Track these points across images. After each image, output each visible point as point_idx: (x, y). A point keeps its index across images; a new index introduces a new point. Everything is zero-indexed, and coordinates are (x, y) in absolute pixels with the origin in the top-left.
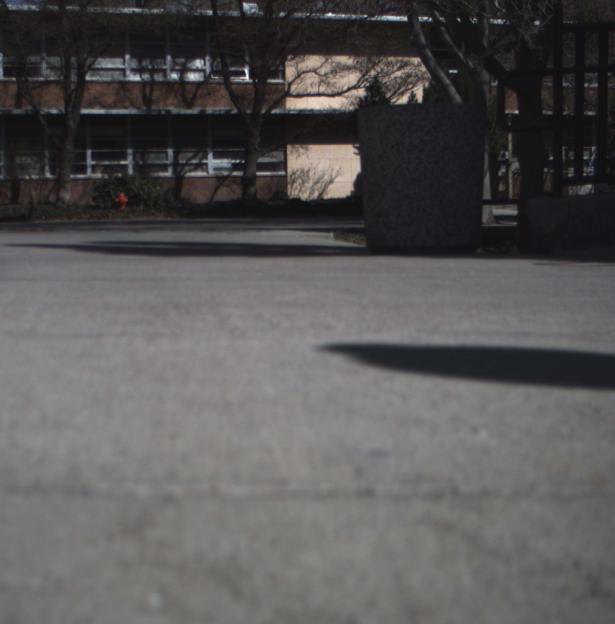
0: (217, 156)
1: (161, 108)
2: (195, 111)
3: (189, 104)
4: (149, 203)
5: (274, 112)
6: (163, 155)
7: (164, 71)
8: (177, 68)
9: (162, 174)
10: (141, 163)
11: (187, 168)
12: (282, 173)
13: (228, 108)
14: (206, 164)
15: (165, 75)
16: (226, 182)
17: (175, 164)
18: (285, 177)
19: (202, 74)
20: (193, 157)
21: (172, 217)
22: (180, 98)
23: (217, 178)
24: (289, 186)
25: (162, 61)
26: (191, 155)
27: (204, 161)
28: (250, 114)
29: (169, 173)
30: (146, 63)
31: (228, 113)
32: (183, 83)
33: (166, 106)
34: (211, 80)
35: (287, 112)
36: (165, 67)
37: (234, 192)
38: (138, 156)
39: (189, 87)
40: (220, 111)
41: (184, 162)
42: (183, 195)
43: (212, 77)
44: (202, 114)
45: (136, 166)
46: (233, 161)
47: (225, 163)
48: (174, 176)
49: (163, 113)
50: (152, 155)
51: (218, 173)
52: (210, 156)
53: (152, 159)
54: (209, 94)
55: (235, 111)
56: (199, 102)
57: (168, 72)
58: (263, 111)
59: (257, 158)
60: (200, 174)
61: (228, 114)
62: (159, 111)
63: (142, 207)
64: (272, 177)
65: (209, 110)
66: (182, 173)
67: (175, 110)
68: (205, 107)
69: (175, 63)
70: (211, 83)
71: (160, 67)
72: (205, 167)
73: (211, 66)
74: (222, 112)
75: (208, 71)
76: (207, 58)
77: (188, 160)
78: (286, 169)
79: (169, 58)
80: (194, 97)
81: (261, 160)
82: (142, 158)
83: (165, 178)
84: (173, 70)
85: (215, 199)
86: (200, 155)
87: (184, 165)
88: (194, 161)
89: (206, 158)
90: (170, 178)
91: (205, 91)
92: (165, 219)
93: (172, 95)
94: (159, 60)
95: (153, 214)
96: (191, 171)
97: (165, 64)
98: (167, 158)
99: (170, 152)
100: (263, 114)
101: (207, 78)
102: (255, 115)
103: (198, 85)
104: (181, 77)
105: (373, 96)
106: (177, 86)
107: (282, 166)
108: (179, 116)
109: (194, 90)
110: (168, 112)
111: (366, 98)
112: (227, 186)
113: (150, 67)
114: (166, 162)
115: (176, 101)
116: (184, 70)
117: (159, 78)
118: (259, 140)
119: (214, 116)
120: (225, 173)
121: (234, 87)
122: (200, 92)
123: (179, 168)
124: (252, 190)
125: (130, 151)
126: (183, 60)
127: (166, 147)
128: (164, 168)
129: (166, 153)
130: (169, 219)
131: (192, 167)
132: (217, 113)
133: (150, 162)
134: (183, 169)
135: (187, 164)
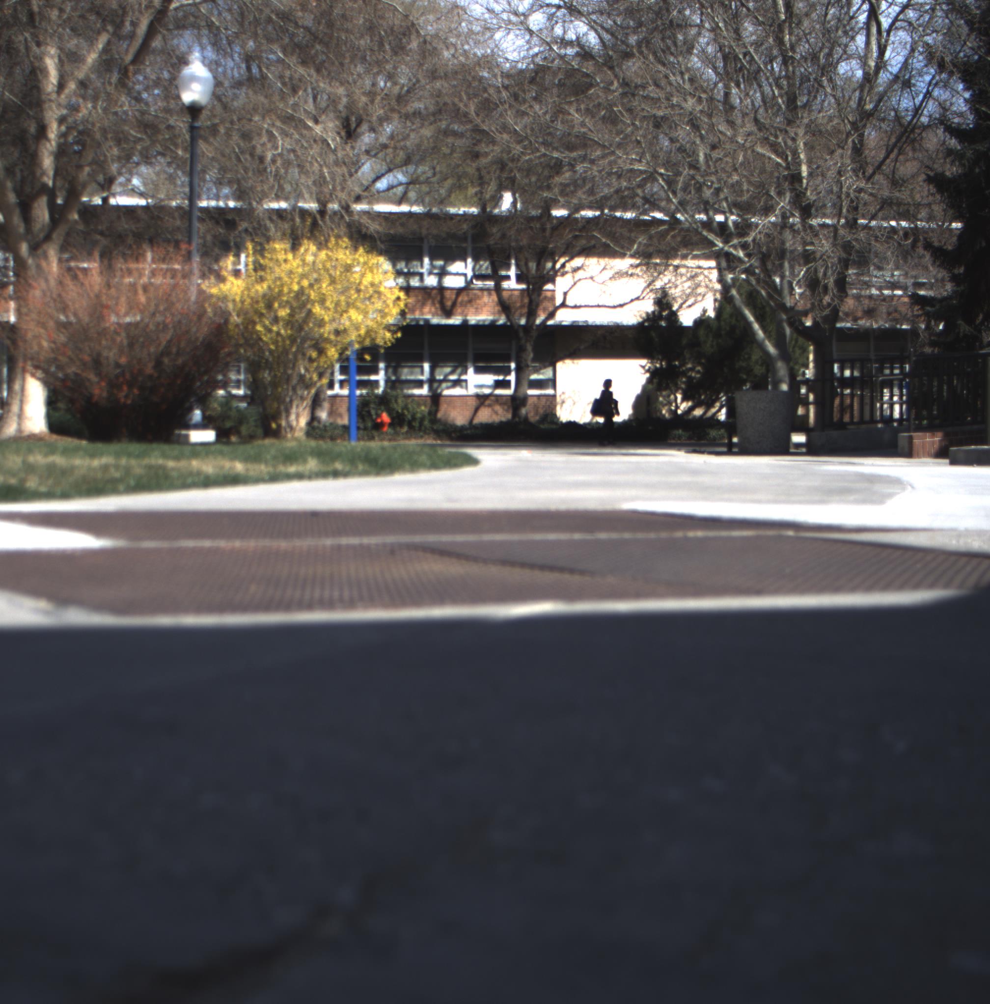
0: (478, 370)
1: (417, 316)
2: (456, 320)
3: (448, 314)
6: (418, 370)
7: (421, 275)
8: (436, 271)
9: (417, 392)
10: (393, 378)
11: (444, 385)
12: (550, 391)
14: (466, 381)
15: (422, 279)
16: (487, 402)
17: (432, 381)
18: (554, 396)
19: (462, 278)
20: (452, 373)
22: (438, 306)
23: (478, 396)
24: (558, 408)
25: (419, 264)
26: (448, 370)
27: (463, 377)
28: (523, 326)
29: (424, 391)
30: (402, 265)
32: (441, 289)
33: (422, 314)
36: (421, 271)
37: (496, 413)
38: (390, 370)
39: (448, 294)
40: (484, 321)
41: (442, 377)
42: (439, 415)
44: (465, 323)
45: (387, 381)
48: (430, 394)
49: (422, 323)
50: (406, 370)
53: (406, 374)
55: (501, 321)
56: (459, 310)
57: (426, 277)
58: (538, 322)
59: (529, 375)
60: (457, 391)
62: (417, 320)
63: (405, 429)
64: (539, 396)
66: (439, 391)
67: (435, 321)
68: (466, 316)
69: (433, 266)
70: (473, 289)
71: (416, 270)
72: (464, 384)
74: (487, 323)
77: (446, 376)
78: (554, 387)
79: (426, 260)
80: (454, 304)
81: (534, 377)
82: (395, 372)
83: (420, 396)
84: (430, 273)
86: (459, 371)
87: (441, 382)
88: (453, 377)
89: (466, 373)
90: (426, 396)
91: (466, 299)
92: (434, 442)
93: (430, 302)
94: (415, 263)
95: (422, 437)
96: (448, 388)
97: (422, 266)
98: (422, 373)
99: (426, 366)
101: (469, 283)
103: (459, 291)
104: (440, 282)
105: (661, 310)
106: (435, 292)
107: (550, 383)
108: (439, 327)
109: (454, 297)
110: (427, 321)
112: (489, 406)
113: (406, 270)
114: (421, 378)
115: (433, 310)
116: (443, 273)
117: (415, 282)
120: (487, 391)
122: (460, 299)
123: (435, 385)
124: (523, 411)
125: (382, 365)
126: (440, 263)
127: (420, 359)
128: (419, 384)
129: (422, 367)
130: (439, 442)
131: (449, 384)
132: (481, 323)
133: (403, 377)
134: (439, 386)
135: (445, 380)
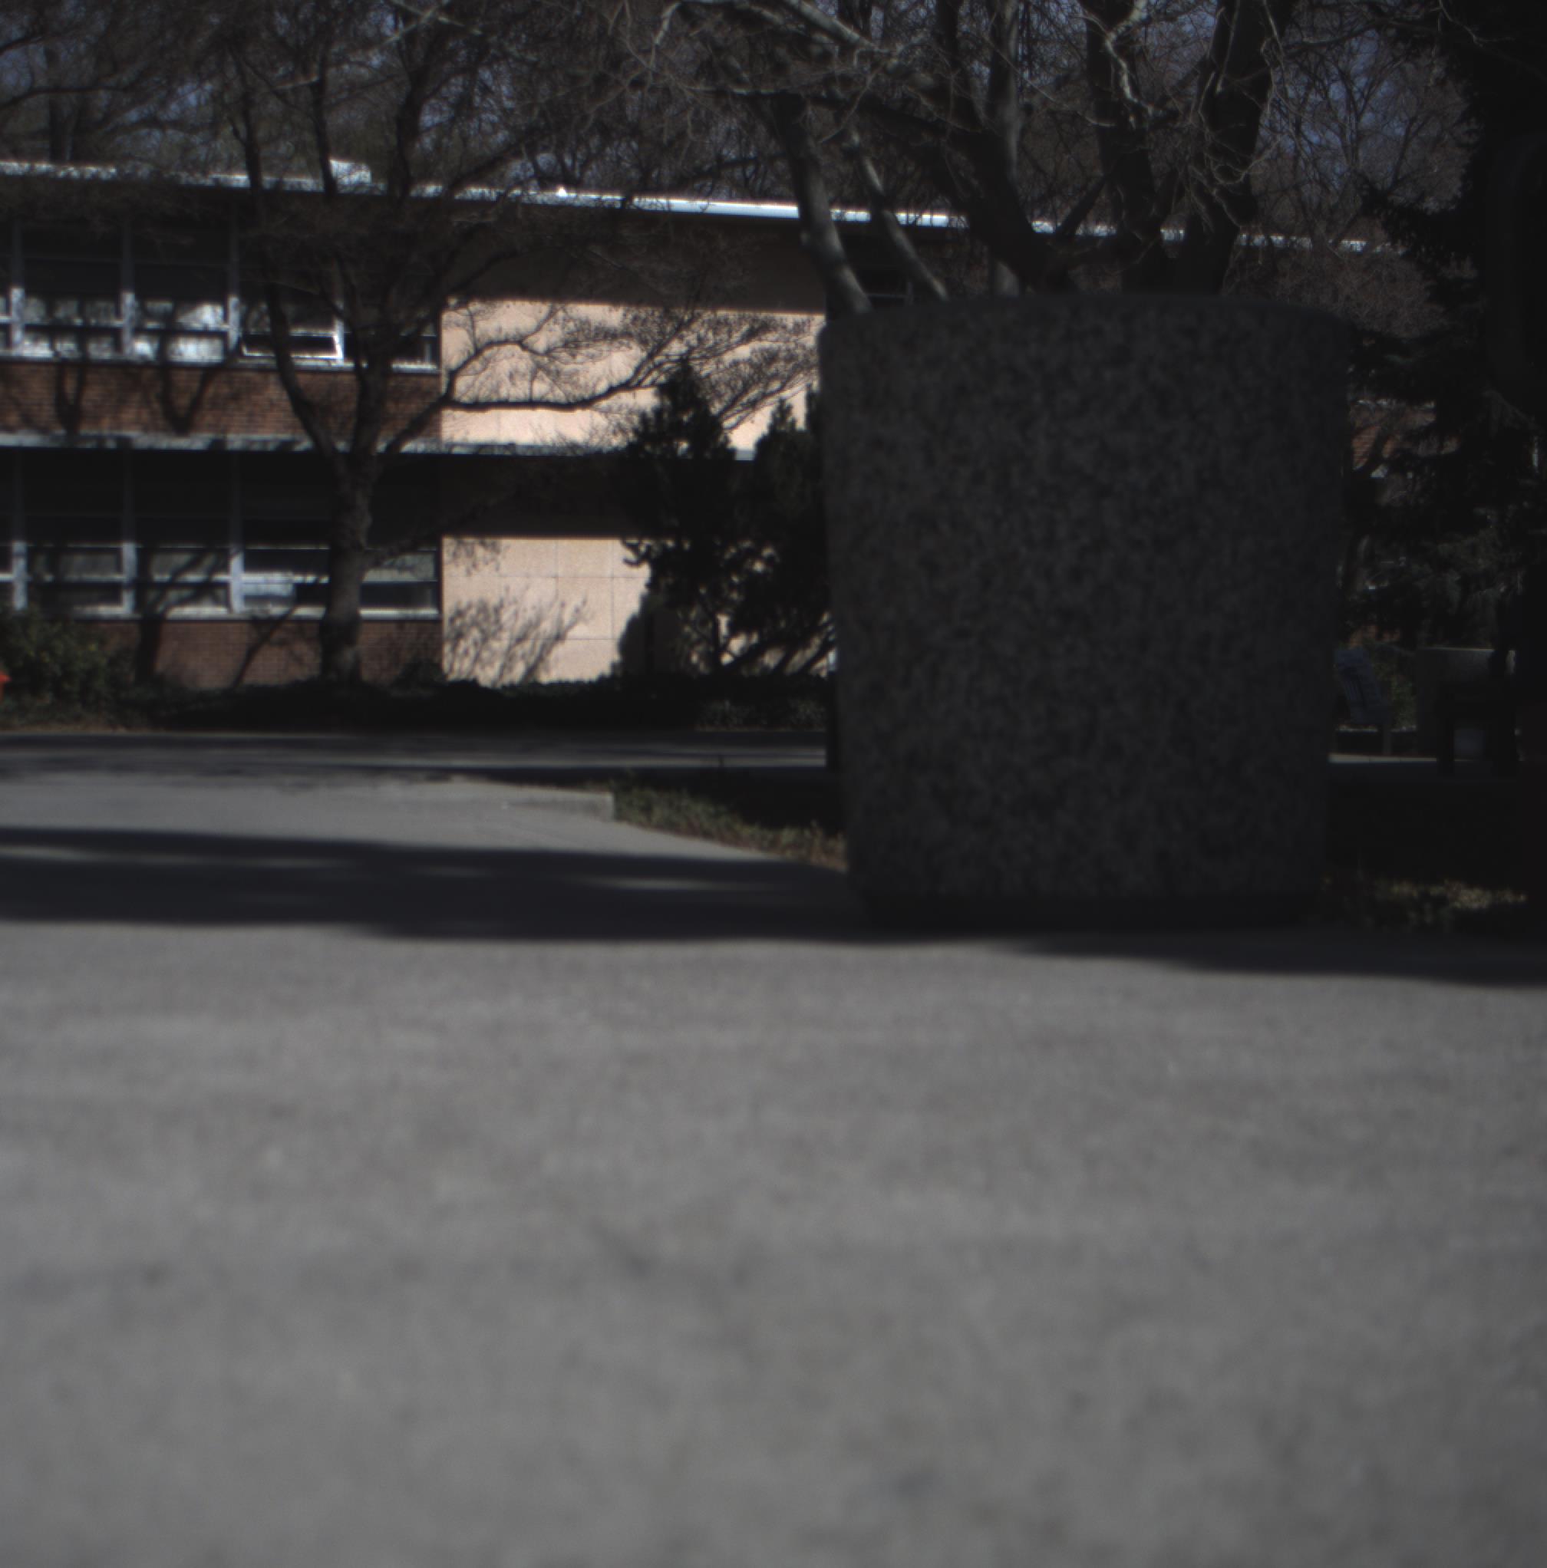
0: (253, 564)
1: (106, 432)
2: (197, 442)
3: (182, 425)
4: (67, 686)
5: (409, 447)
6: (108, 559)
7: (115, 334)
8: (151, 325)
9: (105, 610)
10: (48, 578)
11: (173, 595)
12: (428, 612)
13: (285, 436)
14: (225, 586)
15: (118, 345)
16: (277, 635)
17: (142, 585)
18: (437, 622)
19: (217, 343)
20: (191, 566)
21: (128, 727)
22: (156, 406)
23: (255, 622)
24: (447, 648)
25: (111, 306)
26: (183, 559)
27: (221, 577)
28: (344, 454)
29: (124, 609)
30: (67, 311)
31: (285, 447)
32: (164, 366)
33: (119, 426)
34: (241, 361)
35: (444, 449)
36: (117, 323)
37: (299, 661)
38: (41, 559)
39: (181, 378)
40: (265, 442)
41: (166, 577)
42: (160, 666)
43: (245, 351)
44: (217, 449)
45: (35, 588)
46: (298, 579)
47: (276, 582)
48: (138, 616)
49: (111, 444)
50: (79, 559)
51: (257, 610)
52: (236, 563)
53: (79, 569)
54: (235, 397)
55: (305, 444)
56: (209, 418)
57: (127, 337)
58: (381, 447)
59: (363, 570)
60: (208, 610)
61: (285, 450)
62: (100, 439)
63: (48, 698)
64: (400, 622)
65: (236, 441)
66: (160, 608)
67: (141, 439)
68: (225, 431)
69: (144, 313)
70: (243, 369)
71: (104, 322)
72: (220, 593)
73: (243, 322)
74: (271, 447)
75: (234, 334)
76: (233, 300)
77: (177, 573)
78: (438, 602)
79: (129, 299)
80: (196, 404)
81: (373, 576)
82: (53, 567)
83: (114, 621)
84: (139, 331)
85: (248, 680)
86: (209, 561)
87: (164, 587)
88: (193, 577)
89: (225, 568)
90: (127, 621)
91: (225, 390)
92: (108, 732)
93: (137, 397)
94: (101, 304)
95: (78, 719)
96: (183, 602)
97: (118, 314)
98: (119, 568)
99: (128, 551)
100: (380, 455)
101: (231, 354)
102: (360, 454)
103: (206, 372)
104: (162, 351)
105: (677, 408)
106: (148, 374)
107: (429, 593)
108: (152, 454)
109: (195, 386)
110: (124, 443)
111: (658, 412)
112: (282, 643)
113: (78, 322)
114: (118, 577)
115: (145, 416)
116: (169, 332)
117: (101, 351)
118: (367, 521)
119: (249, 458)
120: (276, 610)
121: (302, 380)
122: (211, 391)
123: (152, 595)
124: (348, 655)
125: (18, 546)
126: (166, 305)
127: (119, 537)
128: (111, 593)
129: (118, 553)
130: (122, 732)
131: (186, 593)
132: (256, 447)
133: (73, 577)
134: (161, 597)
135: (172, 585)
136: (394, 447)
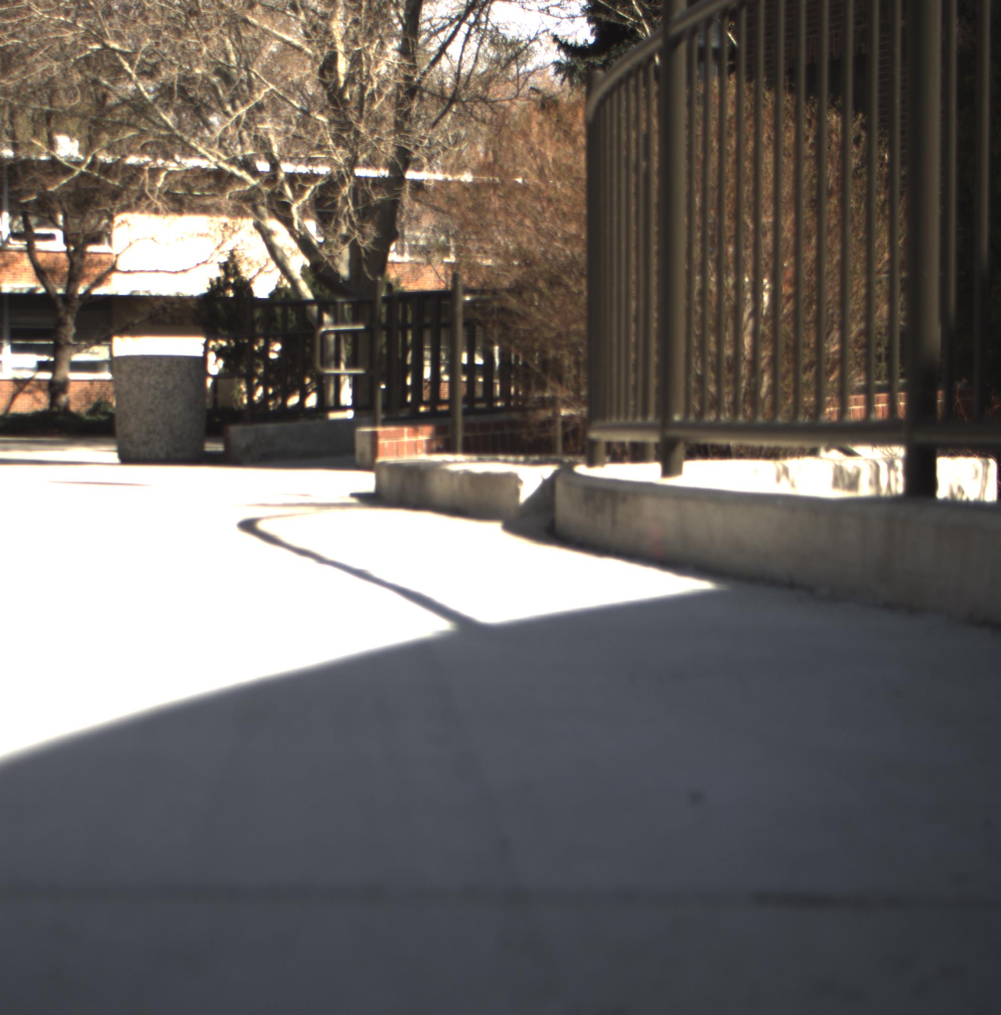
0: (16, 349)
5: (96, 292)
13: (32, 286)
16: (28, 388)
23: (16, 381)
28: (61, 295)
31: (32, 292)
34: (9, 246)
35: (112, 293)
37: (38, 401)
40: (21, 289)
43: (11, 241)
46: (40, 358)
47: (29, 360)
51: (18, 375)
52: (6, 349)
54: (6, 265)
55: (42, 290)
58: (81, 290)
59: (71, 355)
64: (92, 382)
65: (6, 288)
70: (10, 250)
73: (11, 226)
74: (25, 291)
75: (6, 233)
76: (5, 215)
81: (77, 357)
85: (12, 410)
100: (81, 296)
102: (68, 298)
107: (107, 366)
111: (220, 279)
112: (30, 392)
118: (73, 330)
119: (13, 297)
120: (27, 375)
121: (40, 257)
124: (63, 399)
132: (17, 291)
136: (87, 292)
